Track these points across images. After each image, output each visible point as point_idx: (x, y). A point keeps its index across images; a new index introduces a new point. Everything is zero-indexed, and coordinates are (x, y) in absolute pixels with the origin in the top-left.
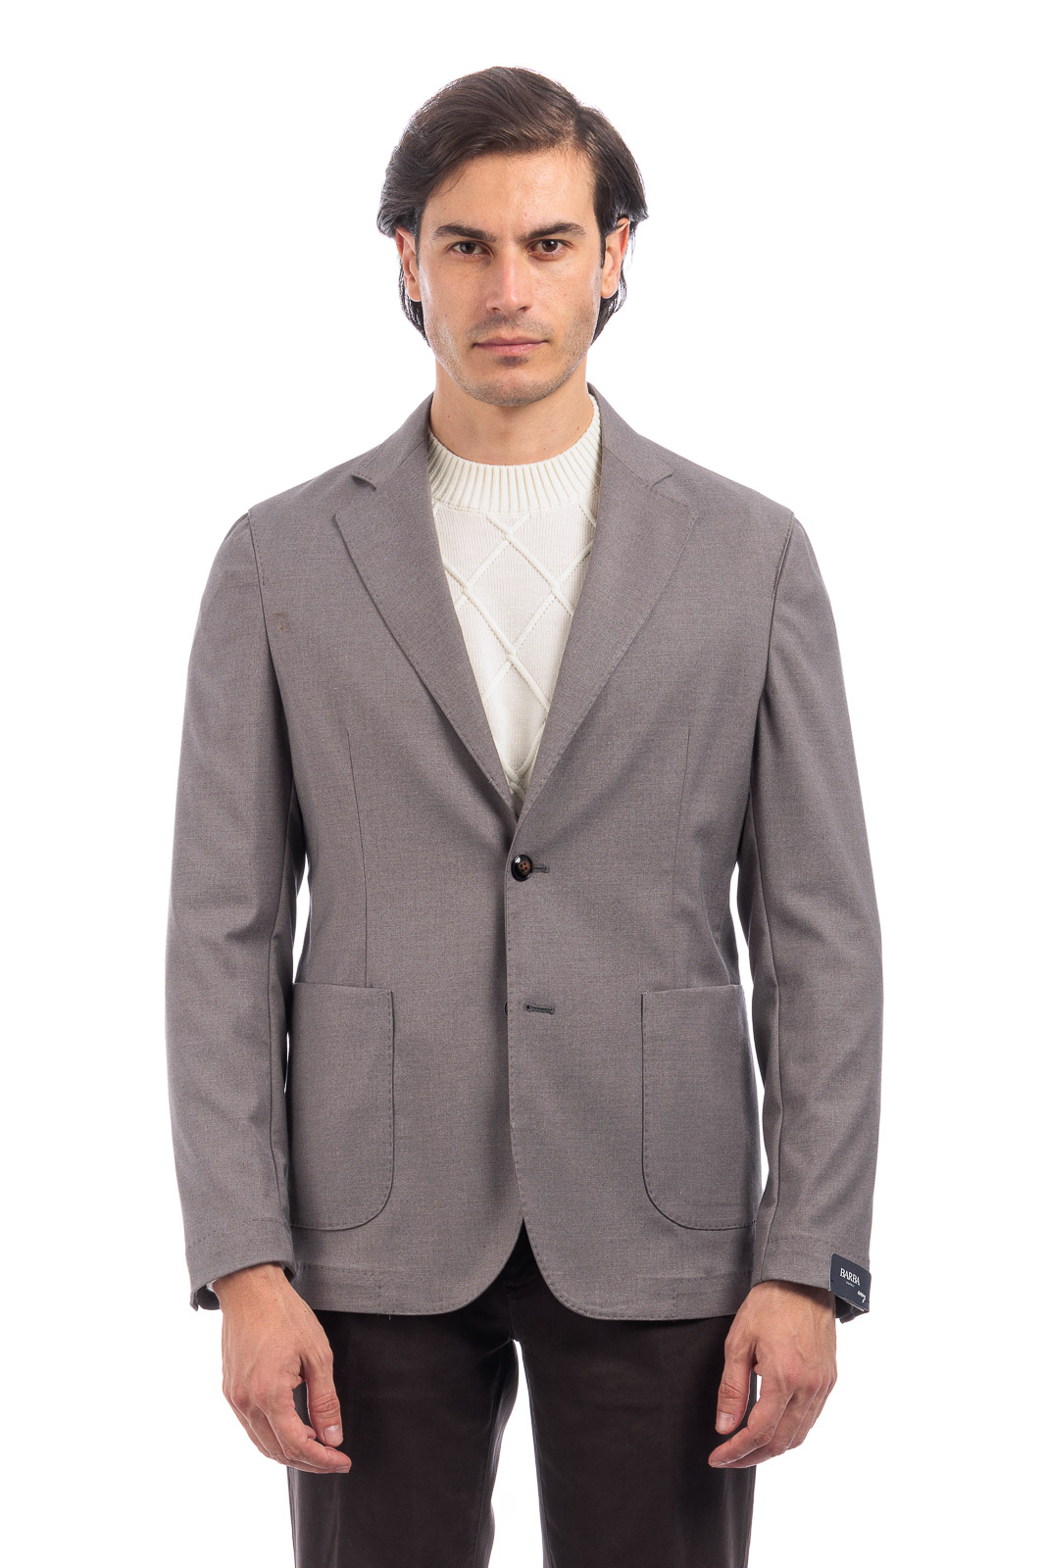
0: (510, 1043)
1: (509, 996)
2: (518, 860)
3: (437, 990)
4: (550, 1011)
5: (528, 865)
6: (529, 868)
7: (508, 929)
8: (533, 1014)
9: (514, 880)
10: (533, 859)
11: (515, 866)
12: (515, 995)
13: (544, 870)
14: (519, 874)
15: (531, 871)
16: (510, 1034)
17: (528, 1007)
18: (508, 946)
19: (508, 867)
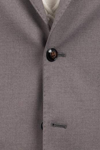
0: (44, 143)
1: (44, 119)
2: (50, 51)
3: (8, 116)
4: (64, 127)
5: (55, 54)
6: (56, 55)
7: (45, 85)
8: (56, 128)
9: (47, 61)
10: (58, 50)
11: (48, 54)
12: (47, 119)
13: (63, 55)
14: (51, 58)
15: (57, 57)
16: (44, 138)
17: (53, 125)
18: (44, 94)
19: (45, 54)
